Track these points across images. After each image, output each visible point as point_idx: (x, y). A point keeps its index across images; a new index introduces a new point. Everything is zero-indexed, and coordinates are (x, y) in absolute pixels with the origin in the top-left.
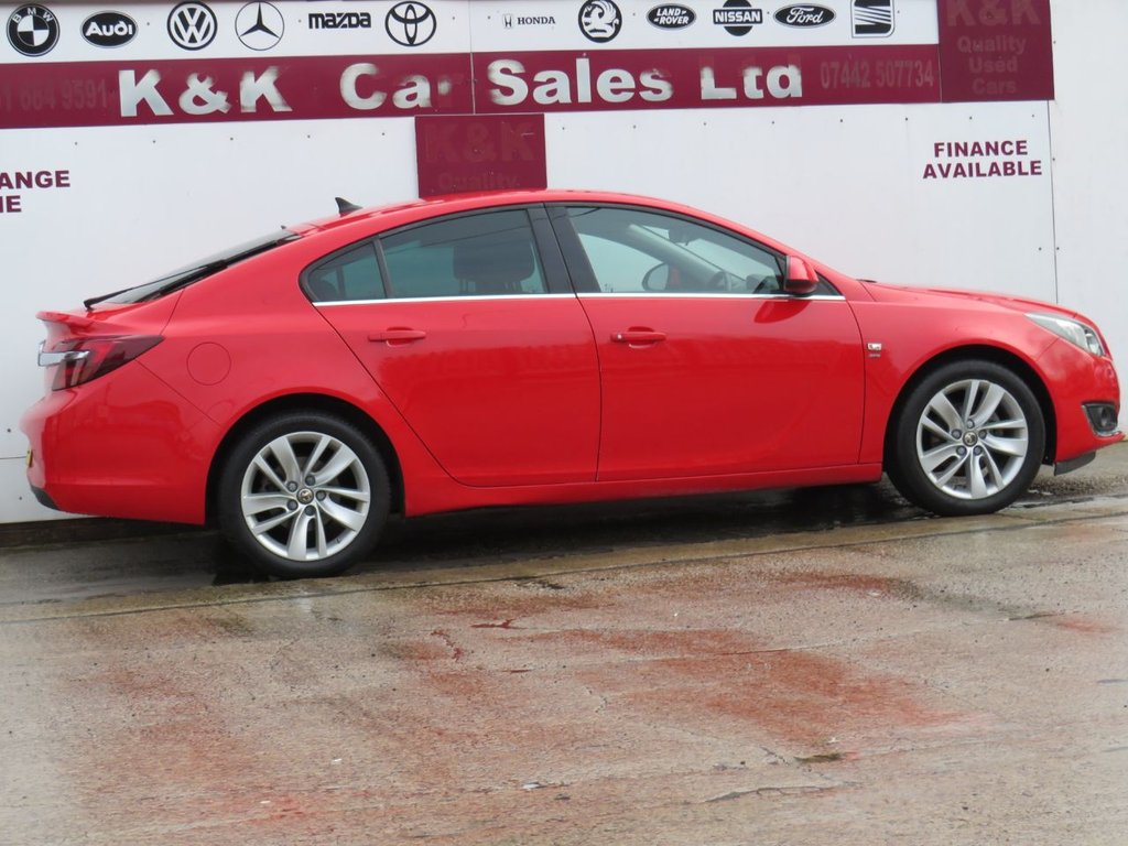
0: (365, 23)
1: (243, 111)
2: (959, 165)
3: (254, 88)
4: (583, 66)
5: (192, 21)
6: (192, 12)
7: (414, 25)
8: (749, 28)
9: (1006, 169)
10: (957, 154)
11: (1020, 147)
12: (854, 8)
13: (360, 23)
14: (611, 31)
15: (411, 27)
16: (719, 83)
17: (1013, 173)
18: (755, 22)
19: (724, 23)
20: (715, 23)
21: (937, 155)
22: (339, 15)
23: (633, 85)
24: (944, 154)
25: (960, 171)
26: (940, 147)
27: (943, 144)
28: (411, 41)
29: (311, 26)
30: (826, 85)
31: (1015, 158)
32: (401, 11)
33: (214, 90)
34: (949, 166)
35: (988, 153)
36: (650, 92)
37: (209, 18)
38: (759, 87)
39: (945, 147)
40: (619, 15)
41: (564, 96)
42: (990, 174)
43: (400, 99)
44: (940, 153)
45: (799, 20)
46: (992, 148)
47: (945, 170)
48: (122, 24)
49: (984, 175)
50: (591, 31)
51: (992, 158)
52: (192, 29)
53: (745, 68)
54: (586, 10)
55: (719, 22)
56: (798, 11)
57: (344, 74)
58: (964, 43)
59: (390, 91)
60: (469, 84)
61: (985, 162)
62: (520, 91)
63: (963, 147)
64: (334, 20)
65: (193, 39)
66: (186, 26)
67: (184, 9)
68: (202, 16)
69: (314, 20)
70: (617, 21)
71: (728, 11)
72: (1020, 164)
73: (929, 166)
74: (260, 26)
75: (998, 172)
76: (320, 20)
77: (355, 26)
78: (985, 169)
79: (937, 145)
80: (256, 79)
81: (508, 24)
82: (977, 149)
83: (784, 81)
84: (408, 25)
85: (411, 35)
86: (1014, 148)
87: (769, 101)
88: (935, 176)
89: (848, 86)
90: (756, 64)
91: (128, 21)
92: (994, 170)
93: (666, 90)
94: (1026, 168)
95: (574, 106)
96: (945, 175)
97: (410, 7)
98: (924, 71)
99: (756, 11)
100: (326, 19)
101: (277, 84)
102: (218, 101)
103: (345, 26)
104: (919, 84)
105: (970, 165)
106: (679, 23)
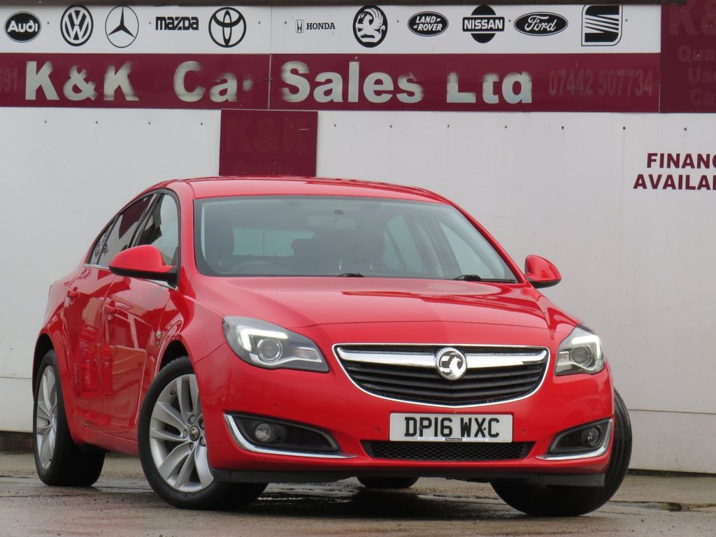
0: (195, 26)
1: (105, 99)
2: (670, 177)
4: (354, 67)
5: (77, 22)
6: (77, 13)
7: (229, 28)
8: (492, 36)
9: (715, 182)
10: (669, 166)
12: (585, 16)
13: (191, 26)
14: (378, 36)
15: (227, 30)
16: (462, 88)
18: (498, 30)
19: (471, 30)
20: (464, 30)
21: (649, 166)
22: (177, 18)
23: (391, 88)
24: (656, 165)
25: (669, 183)
26: (653, 158)
27: (656, 155)
28: (227, 43)
29: (157, 29)
30: (553, 92)
32: (220, 16)
33: (87, 80)
34: (660, 177)
35: (699, 166)
36: (405, 95)
37: (88, 20)
38: (495, 93)
39: (658, 158)
40: (385, 23)
41: (337, 96)
42: (699, 188)
43: (215, 94)
44: (652, 163)
45: (535, 28)
46: (703, 161)
47: (655, 182)
48: (31, 23)
49: (693, 188)
50: (363, 37)
51: (703, 170)
52: (77, 28)
53: (485, 74)
54: (359, 17)
55: (467, 30)
56: (535, 18)
57: (177, 70)
58: (685, 52)
59: (208, 86)
60: (267, 82)
61: (695, 175)
62: (304, 89)
63: (675, 158)
64: (173, 23)
65: (76, 37)
66: (73, 25)
67: (72, 11)
68: (84, 17)
69: (159, 22)
70: (383, 27)
71: (475, 19)
73: (641, 177)
74: (122, 27)
75: (707, 187)
76: (163, 22)
77: (188, 28)
78: (695, 182)
79: (650, 155)
80: (116, 73)
81: (299, 28)
82: (688, 162)
83: (517, 88)
84: (225, 28)
85: (227, 37)
87: (503, 106)
88: (645, 187)
89: (572, 94)
90: (494, 70)
91: (36, 21)
92: (703, 183)
93: (418, 93)
95: (345, 105)
96: (655, 186)
97: (227, 13)
98: (644, 81)
99: (500, 18)
100: (168, 21)
101: (130, 77)
102: (88, 90)
103: (180, 28)
104: (639, 93)
105: (681, 177)
106: (434, 29)
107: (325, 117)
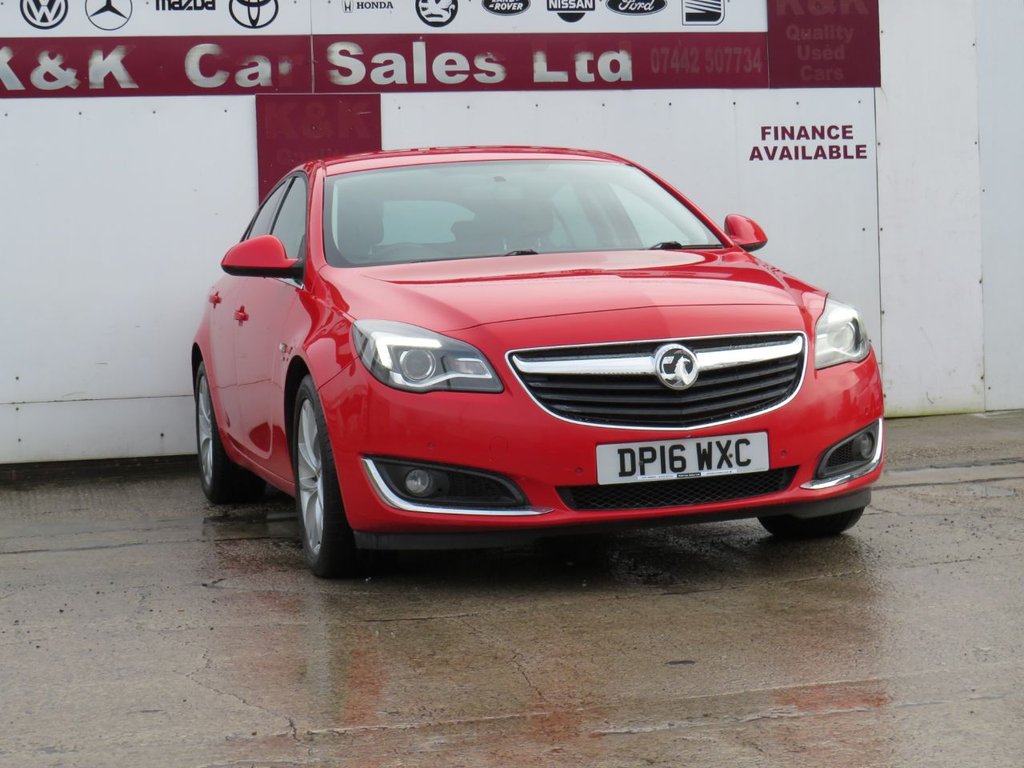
0: (210, 6)
1: (91, 87)
2: (785, 148)
3: (102, 66)
4: (419, 49)
5: (45, 3)
7: (256, 9)
8: (582, 15)
9: (831, 152)
10: (783, 138)
11: (846, 131)
13: (204, 5)
14: (447, 16)
15: (254, 11)
16: (550, 68)
17: (839, 156)
18: (588, 9)
19: (557, 9)
21: (764, 138)
23: (467, 68)
24: (770, 138)
25: (785, 154)
26: (767, 131)
27: (769, 128)
28: (254, 23)
29: (158, 8)
30: (655, 70)
31: (840, 142)
33: (64, 67)
34: (775, 149)
35: (814, 138)
36: (484, 74)
38: (590, 71)
39: (772, 131)
40: (455, 1)
41: (400, 77)
42: (816, 157)
43: (243, 78)
44: (767, 136)
45: (631, 8)
46: (818, 132)
47: (771, 153)
49: (810, 158)
50: (428, 16)
51: (818, 141)
52: (44, 9)
53: (577, 53)
55: (553, 9)
57: (188, 54)
58: (793, 32)
59: (233, 69)
60: (309, 65)
61: (811, 146)
62: (358, 71)
63: (789, 130)
64: (180, 3)
65: (44, 19)
66: (38, 6)
69: (161, 2)
70: (453, 7)
72: (845, 147)
73: (756, 149)
74: (108, 7)
75: (823, 156)
76: (166, 2)
77: (200, 8)
78: (811, 152)
79: (763, 129)
80: (104, 58)
81: (348, 8)
82: (803, 133)
83: (615, 66)
84: (251, 8)
85: (254, 17)
86: (840, 132)
87: (599, 84)
88: (761, 158)
89: (677, 71)
90: (588, 49)
92: (819, 153)
93: (500, 73)
94: (852, 151)
95: (411, 87)
96: (771, 157)
98: (752, 59)
100: (172, 1)
101: (124, 62)
102: (68, 78)
103: (190, 8)
104: (748, 70)
105: (796, 148)
106: (513, 8)
107: (387, 99)
